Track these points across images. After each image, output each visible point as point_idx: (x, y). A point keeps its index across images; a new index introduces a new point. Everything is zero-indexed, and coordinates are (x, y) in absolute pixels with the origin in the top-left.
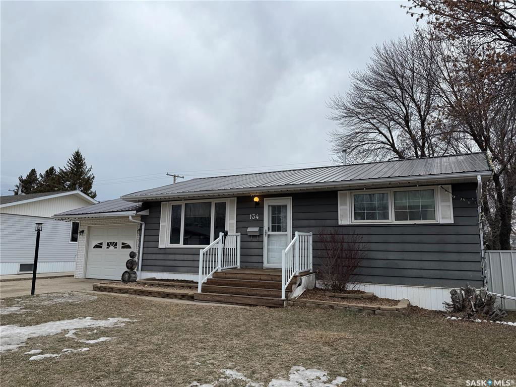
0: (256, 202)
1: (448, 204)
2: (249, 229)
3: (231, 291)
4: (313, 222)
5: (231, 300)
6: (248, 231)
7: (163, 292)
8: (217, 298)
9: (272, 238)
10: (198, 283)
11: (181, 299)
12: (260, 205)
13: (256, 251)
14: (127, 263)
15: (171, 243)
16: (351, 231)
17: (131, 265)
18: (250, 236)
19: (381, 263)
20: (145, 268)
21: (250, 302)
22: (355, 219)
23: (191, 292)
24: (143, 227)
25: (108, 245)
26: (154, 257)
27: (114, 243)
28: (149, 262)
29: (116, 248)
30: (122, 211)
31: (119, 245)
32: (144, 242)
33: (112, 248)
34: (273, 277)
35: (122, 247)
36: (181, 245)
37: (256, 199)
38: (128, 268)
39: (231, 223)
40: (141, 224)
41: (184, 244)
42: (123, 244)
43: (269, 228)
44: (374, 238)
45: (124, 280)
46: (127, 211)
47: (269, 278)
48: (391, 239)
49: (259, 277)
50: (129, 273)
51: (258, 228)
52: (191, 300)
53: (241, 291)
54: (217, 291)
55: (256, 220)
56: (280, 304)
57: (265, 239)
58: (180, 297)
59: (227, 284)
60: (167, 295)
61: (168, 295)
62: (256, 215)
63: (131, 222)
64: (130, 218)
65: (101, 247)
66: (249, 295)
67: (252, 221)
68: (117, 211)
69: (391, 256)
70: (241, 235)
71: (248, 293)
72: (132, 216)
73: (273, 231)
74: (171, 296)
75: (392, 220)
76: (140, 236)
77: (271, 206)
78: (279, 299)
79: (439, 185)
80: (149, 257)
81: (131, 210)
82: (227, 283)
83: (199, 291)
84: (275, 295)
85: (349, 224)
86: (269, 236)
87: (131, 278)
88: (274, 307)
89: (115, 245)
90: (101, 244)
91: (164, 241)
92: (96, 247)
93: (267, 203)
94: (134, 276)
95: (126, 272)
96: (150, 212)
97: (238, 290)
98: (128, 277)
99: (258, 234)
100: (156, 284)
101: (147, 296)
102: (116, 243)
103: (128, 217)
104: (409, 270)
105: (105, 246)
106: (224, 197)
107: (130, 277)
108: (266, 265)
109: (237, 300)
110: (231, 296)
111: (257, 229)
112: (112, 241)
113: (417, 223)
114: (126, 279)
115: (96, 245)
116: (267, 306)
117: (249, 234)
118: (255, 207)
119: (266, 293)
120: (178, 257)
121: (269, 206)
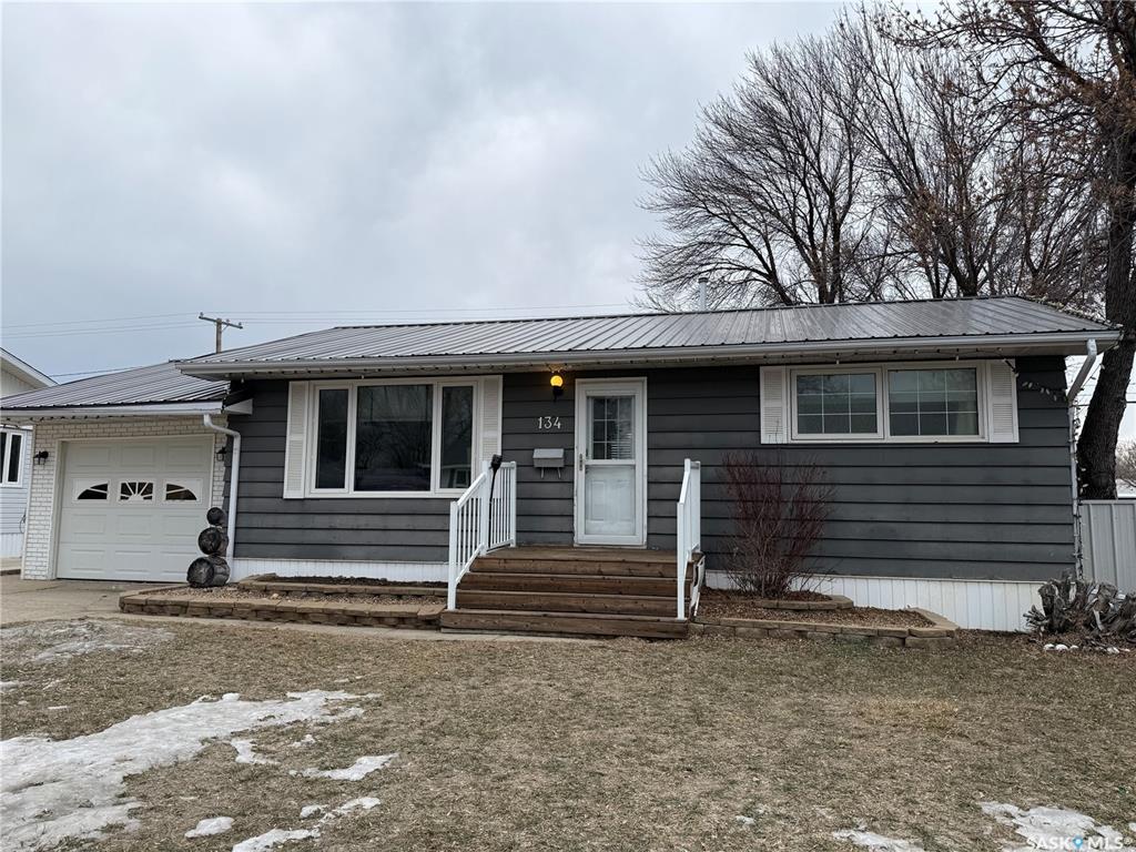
0: (556, 387)
1: (1006, 400)
2: (538, 454)
3: (535, 603)
4: (698, 438)
5: (545, 626)
6: (535, 456)
7: (344, 611)
8: (507, 622)
9: (594, 475)
10: (445, 585)
11: (394, 627)
12: (563, 398)
13: (555, 506)
14: (201, 538)
15: (319, 485)
16: (789, 458)
17: (211, 543)
18: (540, 468)
19: (857, 530)
20: (245, 549)
21: (596, 628)
22: (800, 431)
23: (426, 609)
24: (237, 444)
25: (125, 489)
26: (270, 521)
27: (141, 485)
28: (254, 535)
29: (150, 498)
30: (180, 402)
31: (160, 492)
32: (239, 482)
33: (136, 498)
34: (632, 566)
35: (169, 497)
36: (348, 491)
37: (556, 381)
38: (204, 549)
39: (487, 436)
40: (231, 439)
41: (357, 488)
42: (170, 487)
43: (587, 451)
44: (842, 475)
45: (193, 582)
46: (194, 401)
47: (623, 569)
48: (879, 475)
49: (596, 567)
50: (208, 563)
51: (562, 450)
52: (426, 629)
53: (562, 603)
54: (497, 603)
55: (554, 432)
56: (679, 633)
57: (579, 476)
58: (392, 621)
59: (517, 587)
60: (355, 619)
61: (355, 617)
62: (554, 418)
63: (207, 430)
64: (207, 420)
65: (103, 497)
66: (585, 612)
67: (544, 433)
68: (165, 402)
69: (882, 513)
70: (518, 466)
71: (583, 606)
72: (213, 417)
73: (595, 457)
74: (368, 621)
75: (883, 435)
76: (229, 467)
77: (593, 397)
78: (672, 619)
79: (1002, 358)
80: (257, 521)
81: (209, 400)
82: (517, 585)
83: (451, 605)
84: (656, 610)
85: (785, 442)
86: (587, 467)
87: (216, 577)
88: (662, 639)
89: (147, 490)
90: (104, 487)
91: (300, 479)
92: (86, 495)
93: (584, 392)
94: (222, 570)
95: (200, 561)
96: (253, 406)
97: (555, 601)
98: (207, 572)
99: (562, 465)
100: (299, 590)
101: (293, 621)
102: (151, 485)
103: (201, 417)
104: (921, 544)
105: (114, 492)
106: (466, 372)
107: (212, 573)
108: (581, 537)
109: (562, 625)
110: (545, 616)
111: (558, 453)
112: (137, 481)
113: (939, 441)
114: (202, 579)
115: (87, 491)
116: (643, 638)
117: (536, 465)
118: (555, 401)
119: (630, 605)
120: (338, 521)
121: (588, 397)
